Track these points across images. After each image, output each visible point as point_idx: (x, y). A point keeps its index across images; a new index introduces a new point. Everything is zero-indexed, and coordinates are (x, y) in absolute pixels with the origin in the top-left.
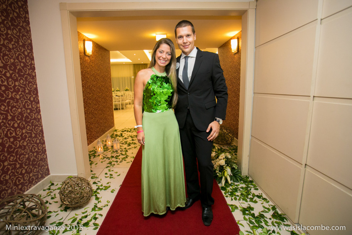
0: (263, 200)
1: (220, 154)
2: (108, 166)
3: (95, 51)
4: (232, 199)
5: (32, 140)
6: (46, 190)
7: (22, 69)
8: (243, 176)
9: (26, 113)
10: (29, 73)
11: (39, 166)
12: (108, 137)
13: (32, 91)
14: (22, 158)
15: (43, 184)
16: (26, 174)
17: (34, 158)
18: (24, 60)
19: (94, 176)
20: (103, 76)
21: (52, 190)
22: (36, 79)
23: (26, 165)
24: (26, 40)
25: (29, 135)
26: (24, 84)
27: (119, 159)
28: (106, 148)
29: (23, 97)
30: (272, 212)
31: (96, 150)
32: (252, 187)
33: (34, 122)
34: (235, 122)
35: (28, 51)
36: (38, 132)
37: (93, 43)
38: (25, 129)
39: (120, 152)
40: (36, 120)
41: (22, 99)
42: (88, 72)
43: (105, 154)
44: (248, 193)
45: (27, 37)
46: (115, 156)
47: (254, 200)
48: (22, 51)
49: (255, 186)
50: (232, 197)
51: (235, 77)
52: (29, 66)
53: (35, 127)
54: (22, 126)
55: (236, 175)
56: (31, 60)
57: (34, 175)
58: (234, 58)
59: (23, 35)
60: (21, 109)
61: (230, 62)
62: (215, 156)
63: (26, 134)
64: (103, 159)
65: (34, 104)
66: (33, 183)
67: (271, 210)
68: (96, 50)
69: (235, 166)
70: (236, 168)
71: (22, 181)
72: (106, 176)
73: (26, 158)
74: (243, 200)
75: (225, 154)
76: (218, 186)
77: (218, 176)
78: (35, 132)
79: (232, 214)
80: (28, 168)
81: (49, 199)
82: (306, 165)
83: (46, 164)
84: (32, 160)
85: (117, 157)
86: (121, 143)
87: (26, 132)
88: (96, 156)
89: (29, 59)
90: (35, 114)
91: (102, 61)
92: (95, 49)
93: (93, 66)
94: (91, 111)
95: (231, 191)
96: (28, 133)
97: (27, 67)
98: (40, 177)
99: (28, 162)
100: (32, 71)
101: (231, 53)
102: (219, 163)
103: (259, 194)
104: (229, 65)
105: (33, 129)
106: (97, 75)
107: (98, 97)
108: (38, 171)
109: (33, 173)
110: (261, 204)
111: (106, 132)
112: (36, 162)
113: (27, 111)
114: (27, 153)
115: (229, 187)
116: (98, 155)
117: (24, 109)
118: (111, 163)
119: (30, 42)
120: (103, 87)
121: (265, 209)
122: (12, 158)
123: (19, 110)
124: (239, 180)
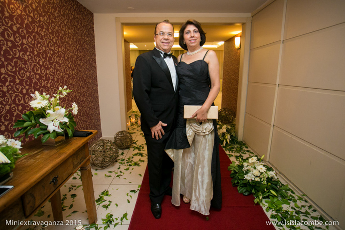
0: (250, 153)
1: (223, 126)
4: (230, 152)
5: (95, 111)
8: (239, 141)
9: (93, 92)
10: (94, 65)
12: (133, 115)
13: (95, 78)
17: (96, 123)
18: (92, 57)
22: (97, 69)
26: (92, 73)
28: (132, 124)
32: (244, 147)
33: (96, 99)
38: (93, 103)
41: (92, 83)
43: (133, 128)
44: (241, 149)
45: (93, 40)
47: (244, 152)
48: (92, 51)
49: (246, 146)
50: (230, 151)
54: (92, 101)
55: (234, 140)
62: (219, 127)
63: (93, 107)
65: (96, 86)
69: (233, 134)
70: (234, 135)
74: (237, 152)
75: (226, 125)
77: (221, 140)
78: (96, 106)
79: (229, 159)
82: (273, 125)
83: (101, 129)
87: (93, 105)
95: (230, 148)
97: (93, 62)
102: (222, 131)
103: (249, 150)
105: (96, 104)
110: (249, 154)
112: (96, 127)
114: (94, 119)
115: (228, 146)
117: (92, 90)
119: (94, 44)
122: (89, 121)
123: (91, 90)
124: (235, 143)
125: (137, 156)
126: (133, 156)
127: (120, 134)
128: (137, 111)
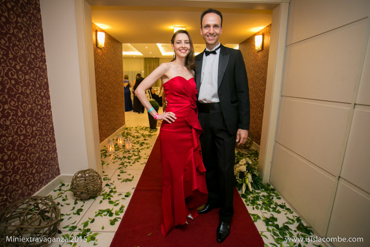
0: (286, 211)
1: (241, 159)
2: (121, 168)
3: (107, 43)
4: (254, 208)
5: (43, 138)
6: (56, 191)
7: (32, 61)
8: (264, 183)
9: (36, 109)
10: (39, 65)
11: (49, 166)
12: (120, 136)
13: (43, 85)
14: (32, 158)
15: (54, 185)
16: (36, 174)
17: (45, 157)
18: (34, 52)
19: (107, 177)
20: (115, 70)
21: (63, 191)
22: (47, 73)
23: (36, 165)
24: (37, 29)
25: (39, 133)
26: (34, 77)
27: (132, 160)
28: (117, 148)
29: (34, 92)
30: (296, 224)
31: (107, 150)
32: (274, 196)
33: (45, 119)
34: (255, 125)
35: (39, 42)
36: (48, 130)
37: (105, 35)
38: (35, 126)
39: (133, 153)
40: (47, 117)
41: (32, 94)
42: (100, 66)
43: (116, 154)
44: (270, 201)
45: (38, 25)
46: (127, 157)
47: (277, 210)
48: (33, 41)
49: (277, 195)
50: (254, 205)
51: (258, 76)
52: (39, 58)
53: (45, 125)
54: (32, 123)
55: (257, 182)
56: (41, 51)
57: (44, 175)
58: (257, 56)
59: (34, 24)
60: (32, 104)
61: (252, 60)
63: (37, 132)
64: (114, 159)
65: (45, 99)
66: (44, 183)
67: (296, 222)
68: (109, 42)
69: (256, 173)
70: (257, 175)
71: (32, 181)
72: (119, 178)
73: (36, 157)
74: (266, 209)
75: (246, 159)
76: (238, 193)
77: (238, 182)
78: (45, 130)
79: (254, 224)
80: (39, 168)
81: (60, 200)
82: (339, 177)
83: (57, 163)
84: (42, 159)
85: (129, 158)
86: (133, 142)
87: (37, 130)
88: (107, 155)
89: (39, 50)
90: (45, 110)
91: (114, 54)
92: (107, 41)
93: (105, 59)
94: (103, 108)
95: (252, 199)
96: (38, 131)
97: (37, 60)
98: (50, 177)
99: (38, 161)
100: (42, 64)
101: (254, 51)
102: (239, 168)
103: (282, 203)
104: (250, 63)
105: (44, 127)
106: (109, 69)
107: (110, 93)
108: (49, 170)
109: (43, 173)
110: (285, 214)
111: (117, 130)
112: (46, 162)
113: (37, 107)
114: (38, 152)
115: (250, 194)
116: (109, 154)
117: (34, 105)
118: (123, 164)
119: (41, 32)
120: (115, 82)
121: (289, 221)
122: (22, 157)
123: (30, 106)
124: (260, 187)
125: (102, 216)
126: (96, 216)
127: (80, 175)
128: (131, 127)
